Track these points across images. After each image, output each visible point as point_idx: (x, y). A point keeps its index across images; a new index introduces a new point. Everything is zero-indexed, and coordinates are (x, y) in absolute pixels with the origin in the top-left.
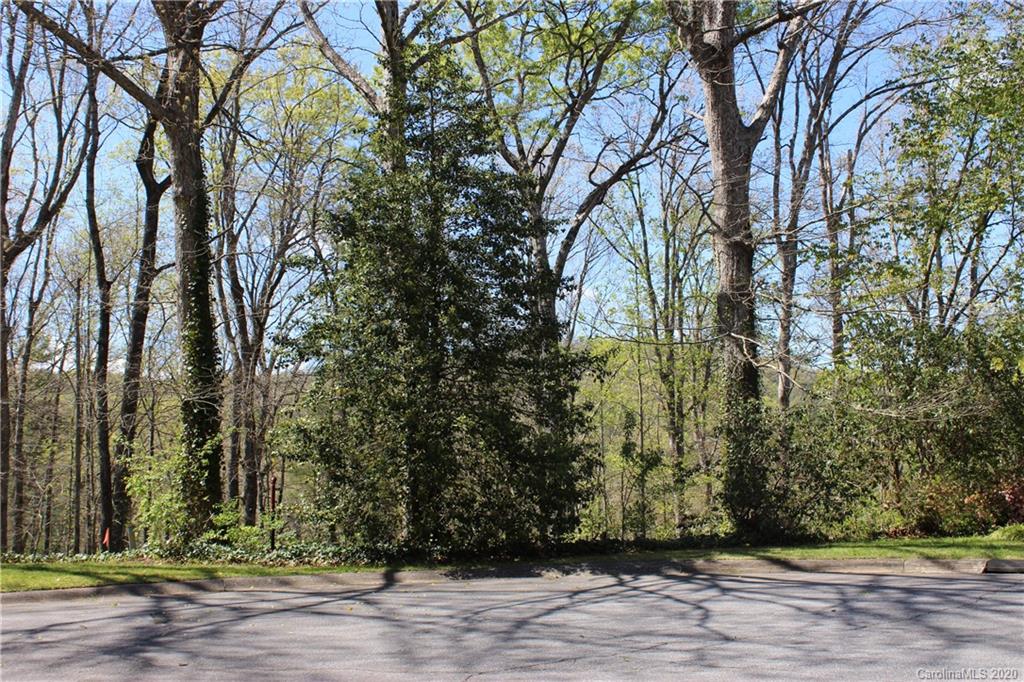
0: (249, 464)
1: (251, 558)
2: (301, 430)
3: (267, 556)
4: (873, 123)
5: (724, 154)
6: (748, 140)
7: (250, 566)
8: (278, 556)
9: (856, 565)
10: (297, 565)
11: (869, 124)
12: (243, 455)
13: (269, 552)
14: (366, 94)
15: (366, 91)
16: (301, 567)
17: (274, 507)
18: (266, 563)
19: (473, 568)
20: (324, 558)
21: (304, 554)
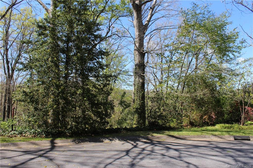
0: (8, 103)
1: (4, 134)
3: (10, 133)
4: (152, 37)
7: (3, 137)
8: (14, 133)
10: (20, 137)
11: (151, 37)
12: (7, 101)
13: (11, 131)
14: (46, 9)
15: (46, 8)
16: (22, 137)
17: (13, 117)
18: (9, 136)
19: (81, 139)
20: (30, 134)
21: (23, 133)
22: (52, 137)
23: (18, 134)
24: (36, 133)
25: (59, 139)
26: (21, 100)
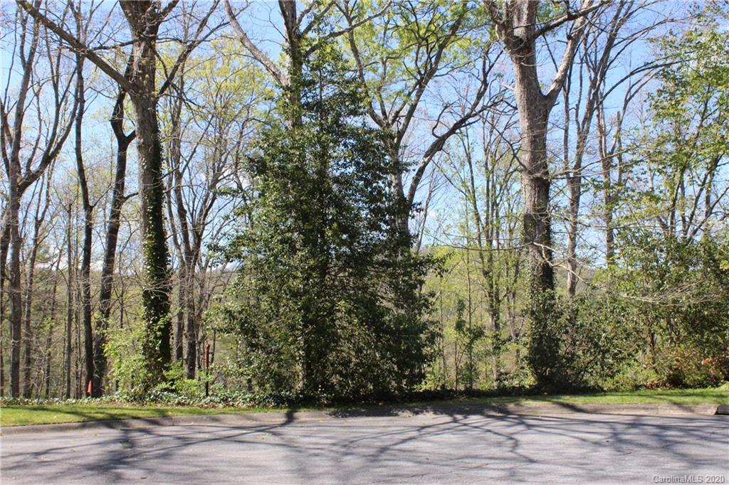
0: (190, 335)
1: (192, 402)
2: (228, 312)
3: (203, 401)
4: (635, 93)
5: (529, 115)
6: (545, 105)
7: (191, 408)
8: (211, 401)
9: (624, 409)
10: (224, 407)
11: (632, 94)
13: (204, 398)
14: (274, 73)
15: (274, 71)
16: (227, 408)
17: (208, 366)
18: (202, 405)
19: (349, 409)
20: (243, 402)
21: (230, 399)
22: (289, 407)
23: (220, 403)
24: (255, 399)
25: (302, 410)
26: (222, 330)
